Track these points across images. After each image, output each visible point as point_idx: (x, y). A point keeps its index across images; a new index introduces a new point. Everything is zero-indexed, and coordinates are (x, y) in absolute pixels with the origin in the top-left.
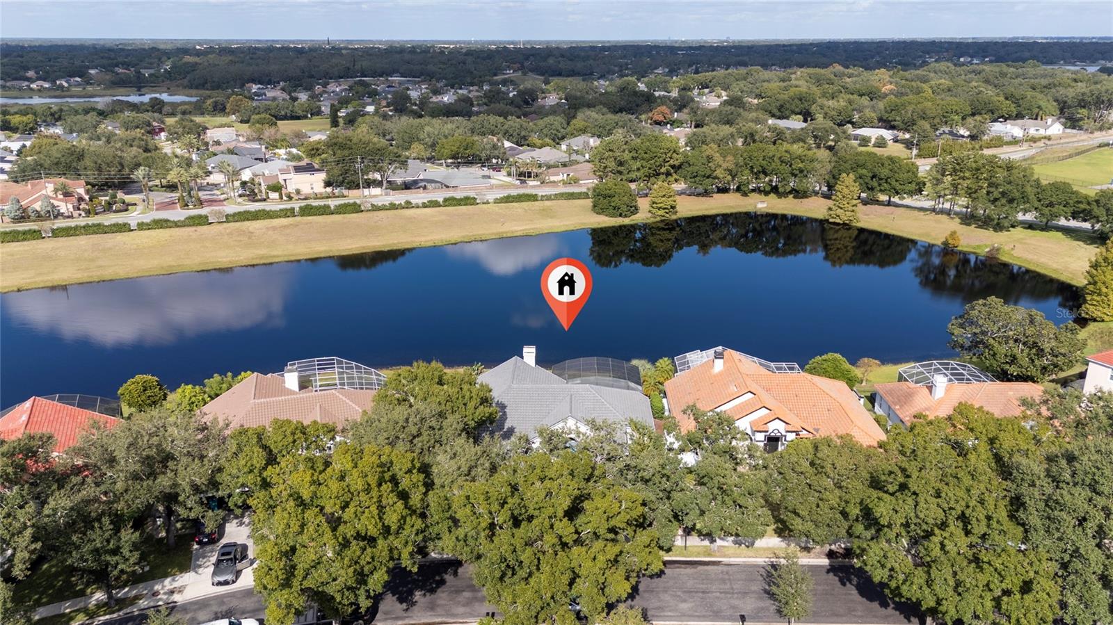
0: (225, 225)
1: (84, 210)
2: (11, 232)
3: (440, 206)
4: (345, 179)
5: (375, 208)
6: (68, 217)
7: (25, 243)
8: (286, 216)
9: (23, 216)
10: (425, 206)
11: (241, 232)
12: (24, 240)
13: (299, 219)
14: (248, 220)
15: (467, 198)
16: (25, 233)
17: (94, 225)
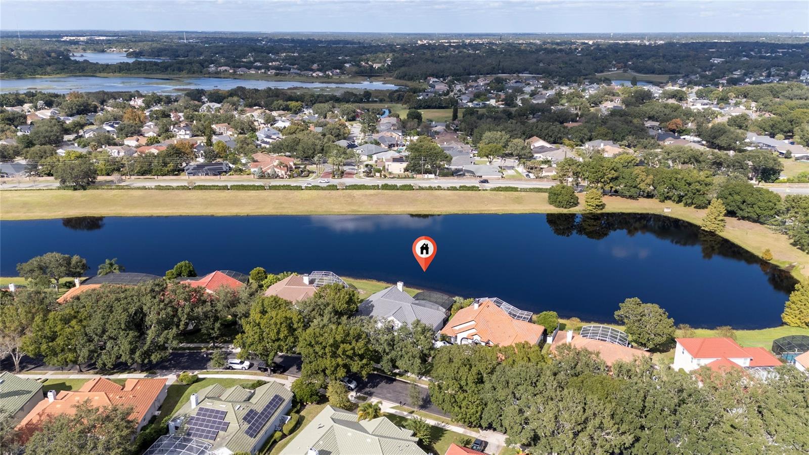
0: (345, 191)
1: (288, 175)
2: (252, 186)
3: (457, 190)
4: (415, 168)
5: (421, 188)
6: (281, 178)
7: (257, 191)
8: (374, 189)
9: (262, 176)
10: (448, 189)
11: (350, 196)
12: (258, 190)
13: (380, 191)
14: (356, 189)
15: (474, 187)
16: (258, 186)
17: (287, 186)
